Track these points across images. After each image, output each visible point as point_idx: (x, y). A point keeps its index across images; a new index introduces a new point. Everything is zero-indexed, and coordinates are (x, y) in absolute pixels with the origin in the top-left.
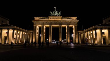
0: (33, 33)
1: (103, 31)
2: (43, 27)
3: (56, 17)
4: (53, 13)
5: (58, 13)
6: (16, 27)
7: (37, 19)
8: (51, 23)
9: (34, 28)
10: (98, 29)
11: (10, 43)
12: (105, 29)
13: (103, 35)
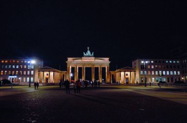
0: (66, 73)
1: (126, 73)
2: (77, 68)
3: (89, 58)
4: (86, 53)
5: (91, 53)
6: (56, 70)
7: (70, 59)
8: (84, 64)
9: (68, 68)
10: (122, 71)
11: (51, 82)
12: (128, 71)
13: (126, 76)
